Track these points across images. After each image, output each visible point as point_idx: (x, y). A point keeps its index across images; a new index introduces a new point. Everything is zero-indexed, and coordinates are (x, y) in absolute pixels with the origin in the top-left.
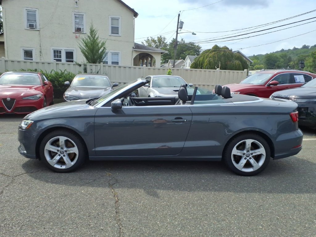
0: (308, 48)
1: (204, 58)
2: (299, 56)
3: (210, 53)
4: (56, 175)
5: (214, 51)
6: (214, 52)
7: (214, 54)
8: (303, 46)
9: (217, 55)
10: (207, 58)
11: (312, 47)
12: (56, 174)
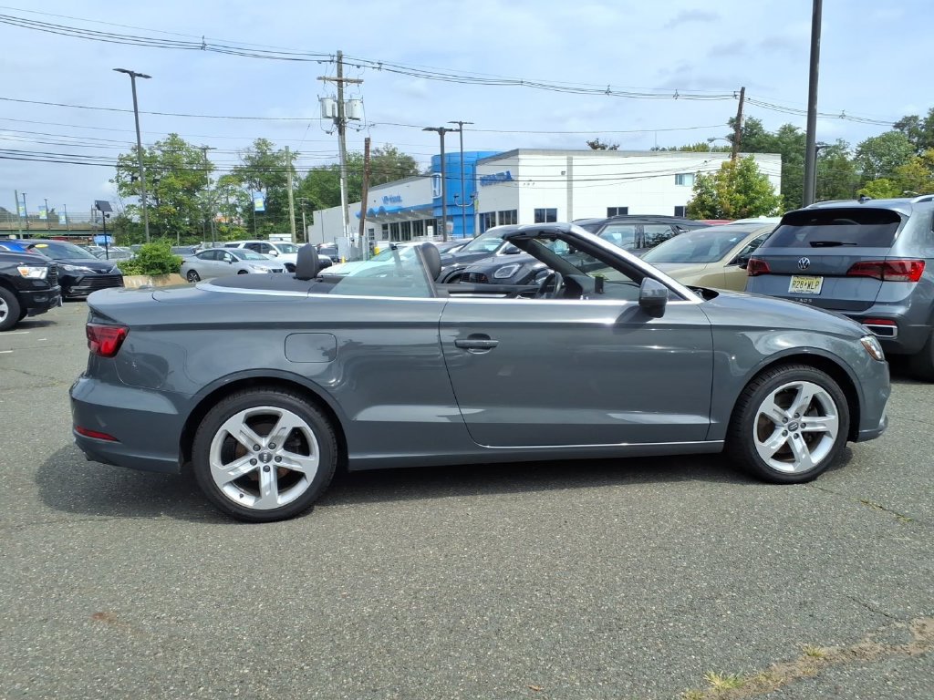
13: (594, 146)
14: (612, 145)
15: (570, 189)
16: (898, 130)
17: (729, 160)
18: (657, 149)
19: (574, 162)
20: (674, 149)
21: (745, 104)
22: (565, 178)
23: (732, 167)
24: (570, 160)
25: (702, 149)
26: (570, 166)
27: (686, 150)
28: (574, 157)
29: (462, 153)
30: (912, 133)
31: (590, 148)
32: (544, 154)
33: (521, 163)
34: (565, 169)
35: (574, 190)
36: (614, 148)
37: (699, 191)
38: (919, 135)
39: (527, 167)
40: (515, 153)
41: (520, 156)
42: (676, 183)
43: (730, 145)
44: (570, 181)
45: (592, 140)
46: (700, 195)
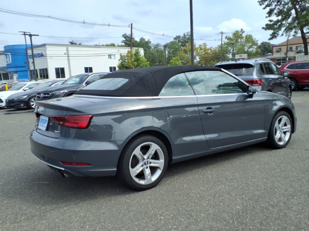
13: (72, 43)
14: (79, 43)
15: (69, 60)
16: (175, 40)
17: (130, 50)
18: (97, 45)
19: (69, 49)
20: (103, 45)
21: (133, 30)
22: (66, 56)
23: (131, 52)
24: (67, 48)
25: (113, 45)
26: (68, 50)
27: (107, 45)
28: (69, 47)
29: (26, 44)
30: (179, 41)
31: (70, 44)
32: (56, 46)
33: (47, 49)
34: (66, 52)
35: (70, 60)
36: (80, 44)
37: (121, 61)
38: (181, 42)
39: (50, 51)
40: (44, 45)
41: (46, 47)
42: (109, 58)
43: (123, 44)
44: (68, 57)
45: (71, 41)
46: (122, 62)
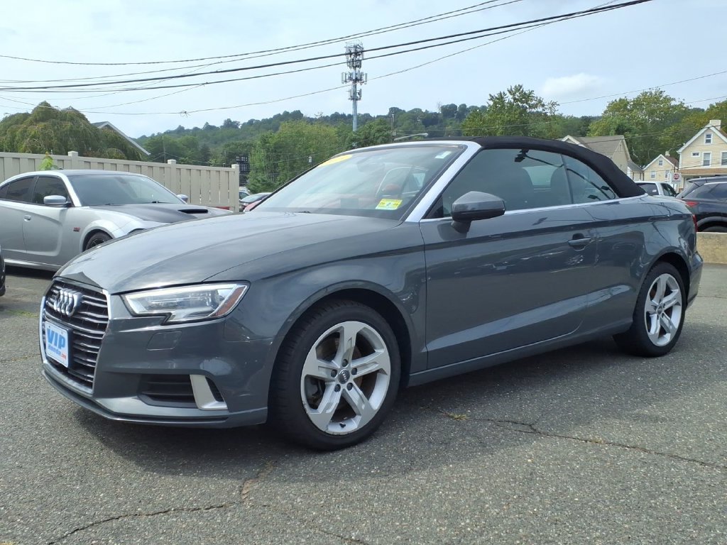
0: (236, 127)
1: (14, 137)
2: (229, 146)
3: (31, 123)
4: (342, 459)
5: (43, 120)
6: (42, 125)
7: (45, 128)
8: (225, 121)
9: (55, 131)
10: (23, 138)
11: (244, 124)
12: (340, 455)
